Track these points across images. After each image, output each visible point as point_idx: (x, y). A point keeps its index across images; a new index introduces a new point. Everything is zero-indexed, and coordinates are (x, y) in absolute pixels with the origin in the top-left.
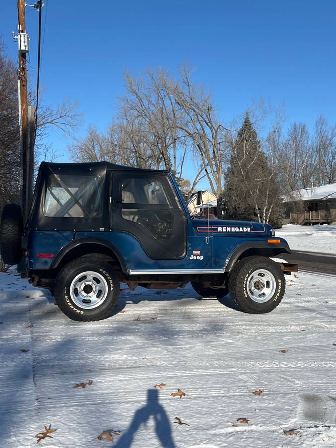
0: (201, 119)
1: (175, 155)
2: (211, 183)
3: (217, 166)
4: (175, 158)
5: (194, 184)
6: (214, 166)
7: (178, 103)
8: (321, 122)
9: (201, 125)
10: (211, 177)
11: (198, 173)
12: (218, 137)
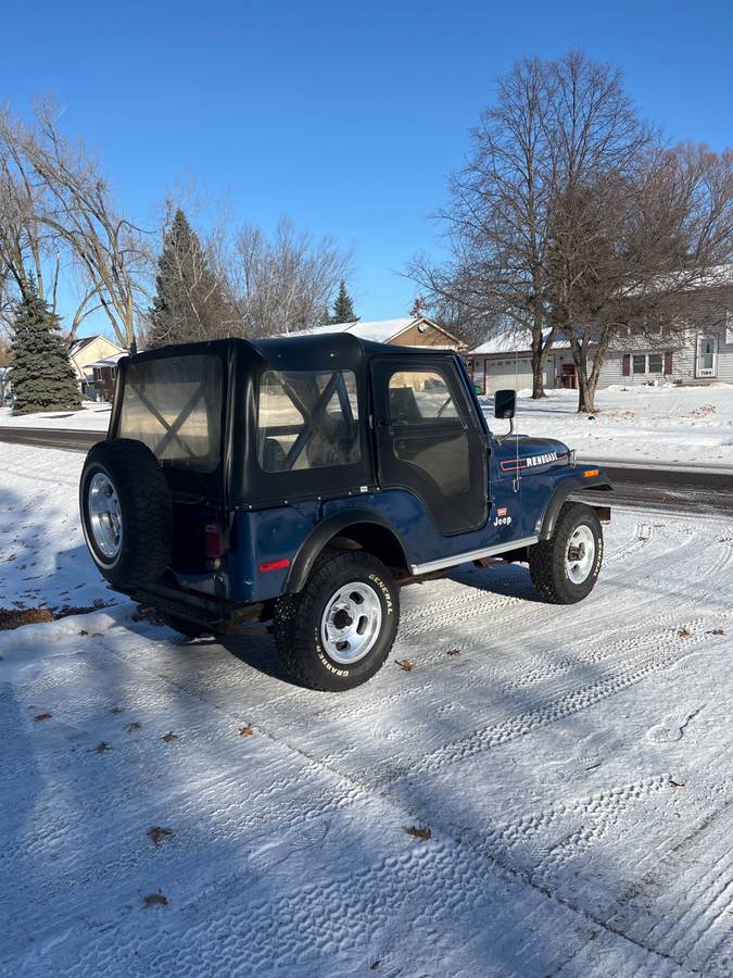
0: (85, 206)
1: (38, 271)
2: (114, 323)
3: (122, 294)
4: (39, 276)
5: (75, 325)
6: (118, 295)
7: (40, 172)
8: (284, 226)
9: (86, 217)
10: (114, 313)
11: (80, 304)
12: (119, 242)
